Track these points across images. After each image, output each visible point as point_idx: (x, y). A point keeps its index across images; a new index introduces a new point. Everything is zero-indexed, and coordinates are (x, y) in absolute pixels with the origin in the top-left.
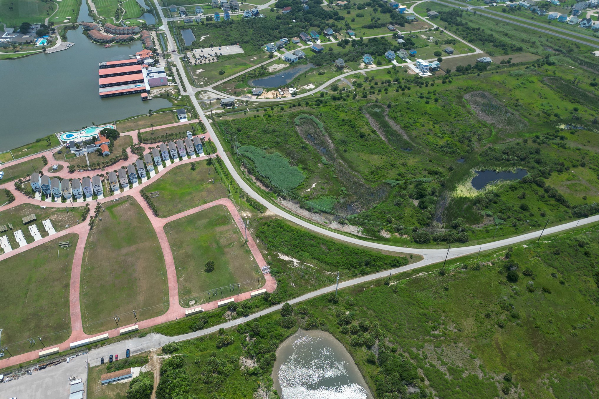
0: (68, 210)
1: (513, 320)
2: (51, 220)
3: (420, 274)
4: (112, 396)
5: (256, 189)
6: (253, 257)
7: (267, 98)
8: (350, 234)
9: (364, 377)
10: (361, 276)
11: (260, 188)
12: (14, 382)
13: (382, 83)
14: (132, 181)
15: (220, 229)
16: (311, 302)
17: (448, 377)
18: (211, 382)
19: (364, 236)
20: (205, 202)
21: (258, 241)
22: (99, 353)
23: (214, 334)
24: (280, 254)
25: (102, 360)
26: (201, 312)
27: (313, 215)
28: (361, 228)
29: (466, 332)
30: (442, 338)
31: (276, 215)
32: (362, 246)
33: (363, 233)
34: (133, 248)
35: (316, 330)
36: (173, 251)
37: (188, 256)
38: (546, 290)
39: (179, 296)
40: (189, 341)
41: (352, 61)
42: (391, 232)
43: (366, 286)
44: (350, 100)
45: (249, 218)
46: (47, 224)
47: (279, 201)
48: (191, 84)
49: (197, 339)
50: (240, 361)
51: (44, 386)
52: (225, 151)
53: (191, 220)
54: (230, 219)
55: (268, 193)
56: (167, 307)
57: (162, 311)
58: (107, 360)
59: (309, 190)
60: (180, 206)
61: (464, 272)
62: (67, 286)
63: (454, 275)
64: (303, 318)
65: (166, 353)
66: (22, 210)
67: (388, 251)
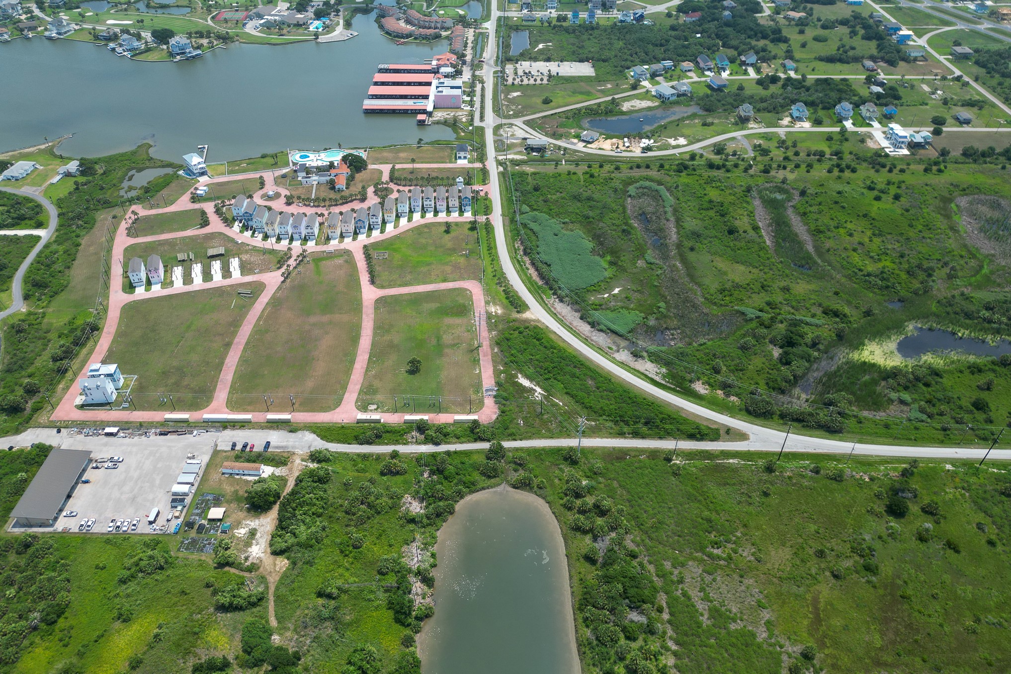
0: (265, 252)
1: (864, 573)
2: (240, 260)
3: (731, 461)
4: (228, 491)
5: (524, 278)
6: (480, 370)
7: (600, 149)
8: (643, 374)
9: (571, 577)
10: (631, 438)
11: (531, 277)
12: (127, 440)
13: (808, 155)
14: (358, 231)
15: (449, 320)
16: (538, 454)
17: (705, 620)
18: (354, 514)
19: (664, 382)
20: (445, 280)
21: (496, 350)
22: (233, 436)
23: (384, 454)
24: (520, 376)
25: (234, 445)
26: (378, 421)
27: (595, 333)
28: (664, 370)
29: (769, 566)
30: (722, 562)
31: (539, 321)
32: (653, 396)
33: (664, 377)
34: (325, 318)
35: (528, 492)
36: (375, 334)
37: (391, 346)
38: (951, 546)
39: (359, 394)
40: (348, 454)
41: (769, 112)
42: (712, 386)
43: (633, 454)
44: (738, 172)
45: (497, 315)
46: (235, 263)
47: (551, 302)
48: (494, 111)
49: (359, 455)
50: (404, 500)
51: (157, 455)
52: (503, 215)
53: (416, 300)
54: (469, 311)
55: (539, 287)
56: (338, 403)
57: (330, 407)
58: (239, 447)
59: (606, 296)
60: (408, 277)
61: (811, 478)
62: (228, 345)
63: (790, 478)
64: (516, 470)
65: (313, 461)
66: (214, 238)
67: (693, 414)
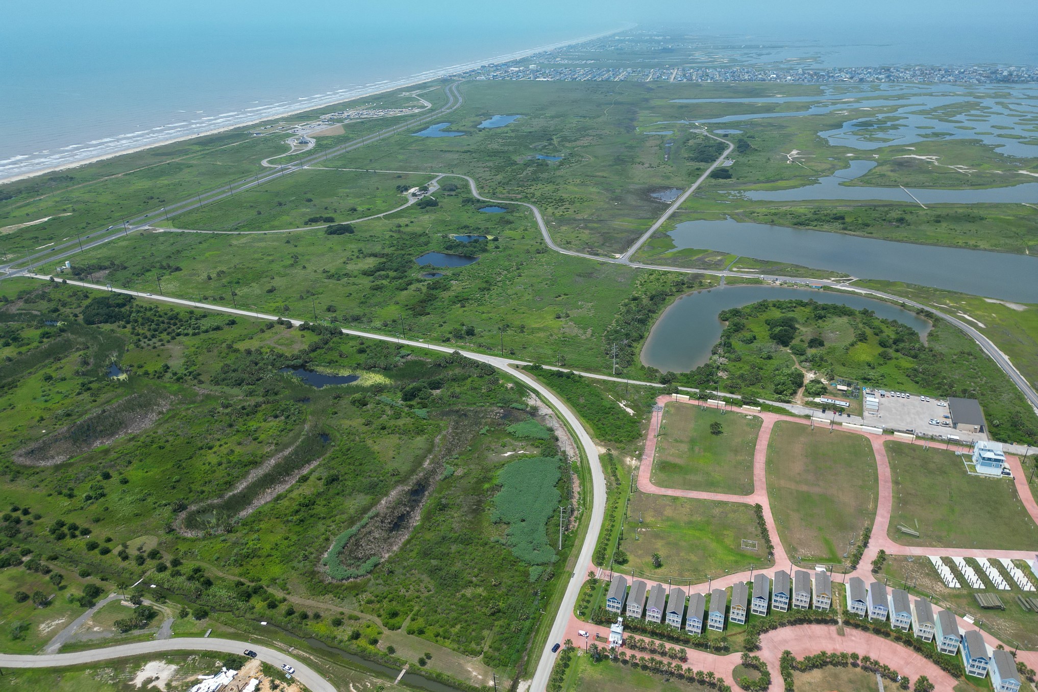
6: (662, 422)
19: (532, 394)
20: (675, 499)
21: (644, 432)
24: (632, 415)
27: (554, 428)
28: (524, 399)
31: (596, 444)
34: (804, 488)
36: (752, 463)
39: (761, 426)
42: (501, 385)
47: (575, 458)
52: (571, 575)
54: (657, 465)
57: (782, 422)
59: (521, 452)
60: (716, 511)
61: (495, 348)
62: (896, 483)
67: (528, 377)
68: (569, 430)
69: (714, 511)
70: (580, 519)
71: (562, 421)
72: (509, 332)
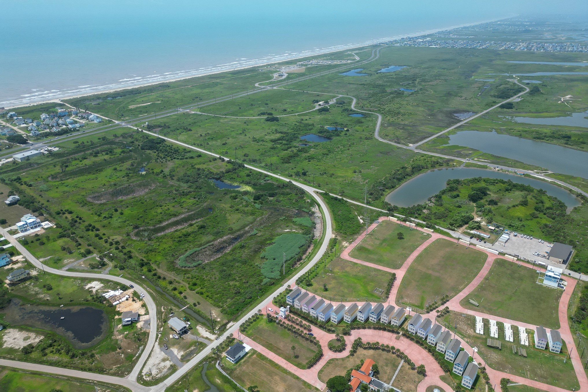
2: (475, 331)
6: (374, 229)
8: (319, 209)
11: (313, 249)
21: (362, 231)
24: (361, 223)
27: (317, 223)
31: (333, 233)
34: (430, 272)
36: (409, 255)
37: (404, 249)
39: (428, 239)
45: (347, 242)
46: (479, 328)
47: (318, 238)
53: (378, 261)
54: (357, 248)
55: (316, 244)
56: (437, 240)
57: (442, 240)
58: (483, 242)
68: (324, 225)
69: (372, 273)
70: (302, 264)
71: (323, 221)
72: (325, 176)
